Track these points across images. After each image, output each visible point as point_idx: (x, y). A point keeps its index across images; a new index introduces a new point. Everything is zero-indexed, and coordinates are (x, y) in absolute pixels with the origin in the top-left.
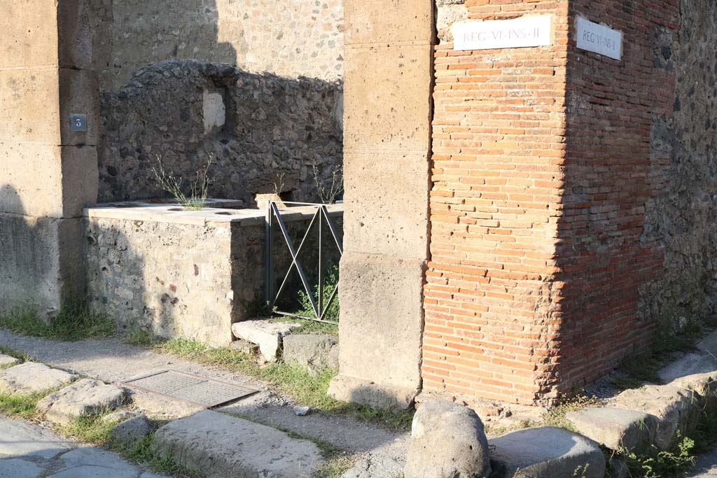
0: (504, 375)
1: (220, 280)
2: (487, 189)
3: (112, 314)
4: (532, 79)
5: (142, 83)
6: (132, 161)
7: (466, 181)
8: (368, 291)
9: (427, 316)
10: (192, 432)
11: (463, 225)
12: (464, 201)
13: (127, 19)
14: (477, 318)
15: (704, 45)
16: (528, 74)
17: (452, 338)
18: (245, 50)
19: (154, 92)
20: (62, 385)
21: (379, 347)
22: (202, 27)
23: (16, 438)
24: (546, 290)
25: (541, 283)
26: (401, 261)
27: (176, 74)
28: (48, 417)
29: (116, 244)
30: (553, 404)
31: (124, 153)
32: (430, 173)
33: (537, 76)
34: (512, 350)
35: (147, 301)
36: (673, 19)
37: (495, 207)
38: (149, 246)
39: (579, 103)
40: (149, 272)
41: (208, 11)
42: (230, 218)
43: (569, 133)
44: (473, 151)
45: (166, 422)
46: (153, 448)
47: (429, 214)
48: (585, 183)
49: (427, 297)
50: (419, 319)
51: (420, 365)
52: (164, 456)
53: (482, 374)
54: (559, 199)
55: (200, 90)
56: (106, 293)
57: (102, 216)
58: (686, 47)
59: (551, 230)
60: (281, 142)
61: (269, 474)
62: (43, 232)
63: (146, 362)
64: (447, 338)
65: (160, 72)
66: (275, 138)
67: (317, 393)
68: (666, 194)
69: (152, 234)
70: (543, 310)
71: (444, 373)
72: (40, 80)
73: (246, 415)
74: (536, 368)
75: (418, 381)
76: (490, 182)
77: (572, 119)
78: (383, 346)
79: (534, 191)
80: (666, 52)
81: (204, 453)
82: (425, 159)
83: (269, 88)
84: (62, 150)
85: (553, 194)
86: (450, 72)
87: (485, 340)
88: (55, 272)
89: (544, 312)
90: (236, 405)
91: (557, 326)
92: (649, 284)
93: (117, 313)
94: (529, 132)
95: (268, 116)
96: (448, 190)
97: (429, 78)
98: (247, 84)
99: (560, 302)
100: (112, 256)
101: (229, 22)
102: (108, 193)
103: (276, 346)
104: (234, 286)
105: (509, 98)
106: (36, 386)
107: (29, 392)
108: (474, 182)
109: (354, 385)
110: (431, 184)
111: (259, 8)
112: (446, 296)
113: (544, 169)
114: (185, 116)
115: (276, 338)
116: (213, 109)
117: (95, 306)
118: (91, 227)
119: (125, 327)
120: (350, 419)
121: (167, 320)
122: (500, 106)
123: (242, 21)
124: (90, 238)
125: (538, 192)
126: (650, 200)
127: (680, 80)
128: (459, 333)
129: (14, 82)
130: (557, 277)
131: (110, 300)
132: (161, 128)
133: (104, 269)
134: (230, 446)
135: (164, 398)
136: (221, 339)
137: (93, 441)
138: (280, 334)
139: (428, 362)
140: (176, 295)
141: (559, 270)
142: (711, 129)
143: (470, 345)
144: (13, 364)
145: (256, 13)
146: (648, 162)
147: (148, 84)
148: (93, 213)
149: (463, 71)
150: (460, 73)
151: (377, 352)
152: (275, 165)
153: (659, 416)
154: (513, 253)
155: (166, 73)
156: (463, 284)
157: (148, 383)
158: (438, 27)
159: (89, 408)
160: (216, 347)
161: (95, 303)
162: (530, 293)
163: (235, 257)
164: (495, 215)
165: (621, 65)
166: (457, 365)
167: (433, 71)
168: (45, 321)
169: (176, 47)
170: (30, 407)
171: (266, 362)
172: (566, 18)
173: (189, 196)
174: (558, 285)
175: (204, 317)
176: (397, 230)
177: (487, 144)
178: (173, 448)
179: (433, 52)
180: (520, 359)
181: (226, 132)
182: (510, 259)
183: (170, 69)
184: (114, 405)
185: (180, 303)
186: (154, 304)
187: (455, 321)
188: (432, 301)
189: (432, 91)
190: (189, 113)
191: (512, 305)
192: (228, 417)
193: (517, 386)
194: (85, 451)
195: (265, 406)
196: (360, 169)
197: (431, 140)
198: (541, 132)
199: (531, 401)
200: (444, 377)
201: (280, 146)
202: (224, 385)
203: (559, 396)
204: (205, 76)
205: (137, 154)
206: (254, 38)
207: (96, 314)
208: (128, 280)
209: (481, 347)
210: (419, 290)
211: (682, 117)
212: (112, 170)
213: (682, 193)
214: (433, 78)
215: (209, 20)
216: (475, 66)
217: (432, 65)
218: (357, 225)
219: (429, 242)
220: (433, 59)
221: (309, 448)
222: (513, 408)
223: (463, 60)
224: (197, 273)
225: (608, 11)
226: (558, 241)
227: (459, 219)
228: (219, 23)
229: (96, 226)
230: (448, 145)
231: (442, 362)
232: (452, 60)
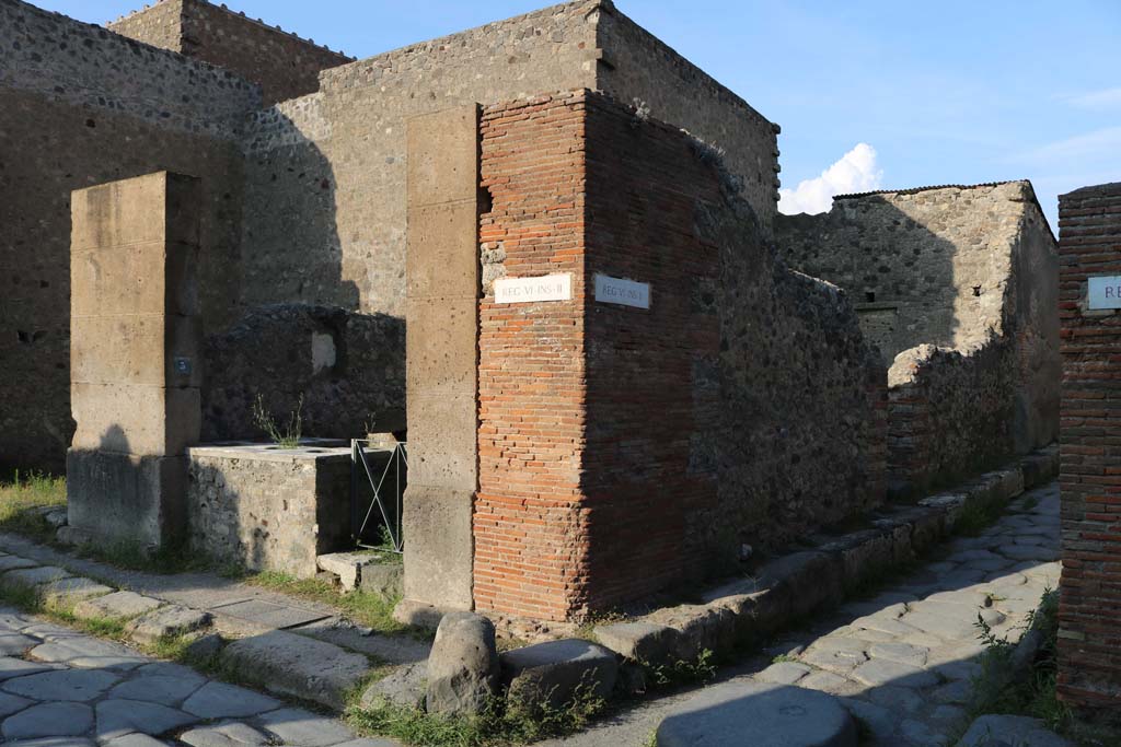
0: (541, 595)
1: (306, 514)
2: (523, 426)
3: (210, 549)
4: (558, 329)
5: (250, 325)
6: (238, 401)
7: (508, 419)
8: (427, 521)
9: (477, 543)
10: (258, 646)
11: (506, 459)
12: (505, 438)
13: (254, 257)
14: (517, 543)
15: (755, 290)
16: (553, 324)
17: (497, 562)
18: (368, 288)
19: (262, 334)
20: (150, 610)
21: (437, 573)
22: (325, 266)
23: (101, 654)
24: (573, 516)
25: (569, 509)
26: (454, 493)
27: (284, 316)
28: (134, 638)
29: (214, 481)
30: (585, 621)
31: (230, 395)
32: (478, 413)
33: (561, 326)
34: (547, 571)
35: (241, 536)
36: (714, 269)
37: (531, 442)
38: (244, 483)
39: (599, 349)
40: (243, 508)
41: (332, 249)
42: (316, 455)
43: (589, 375)
44: (512, 393)
45: (234, 640)
46: (221, 661)
47: (478, 449)
48: (611, 420)
49: (476, 525)
50: (470, 545)
51: (472, 588)
52: (230, 668)
53: (523, 594)
54: (582, 434)
55: (309, 332)
56: (206, 529)
57: (203, 455)
58: (733, 292)
59: (576, 461)
60: (394, 382)
61: (317, 679)
62: (146, 470)
63: (237, 593)
64: (493, 562)
65: (269, 315)
66: (387, 378)
67: (386, 617)
68: (716, 429)
69: (247, 472)
70: (572, 535)
71: (491, 594)
72: (148, 325)
73: (315, 635)
74: (567, 587)
75: (471, 603)
76: (526, 419)
77: (593, 363)
78: (441, 571)
79: (561, 427)
80: (708, 299)
81: (265, 664)
82: (473, 400)
83: (381, 328)
84: (166, 392)
85: (577, 429)
86: (492, 322)
87: (525, 563)
88: (156, 509)
89: (573, 536)
90: (307, 627)
91: (585, 549)
92: (699, 512)
93: (214, 548)
94: (556, 375)
95: (380, 356)
96: (492, 427)
97: (476, 328)
98: (357, 325)
99: (587, 527)
100: (211, 493)
101: (353, 261)
102: (213, 432)
103: (355, 576)
104: (319, 520)
105: (540, 345)
106: (126, 611)
107: (119, 616)
108: (514, 420)
109: (415, 609)
110: (479, 423)
111: (383, 247)
112: (491, 524)
113: (569, 408)
114: (292, 357)
115: (354, 569)
116: (322, 350)
117: (195, 542)
118: (192, 465)
119: (221, 561)
120: (408, 639)
121: (259, 555)
122: (533, 353)
123: (366, 260)
124: (191, 476)
125: (565, 428)
126: (696, 434)
127: (726, 323)
128: (503, 557)
129: (125, 327)
130: (584, 504)
131: (208, 535)
132: (269, 370)
133: (204, 505)
134: (288, 658)
135: (242, 621)
136: (309, 571)
137: (170, 656)
138: (359, 564)
139: (479, 586)
140: (267, 529)
141: (584, 497)
142: (770, 366)
143: (512, 568)
144: (107, 593)
145: (378, 252)
146: (690, 399)
147: (256, 327)
148: (193, 451)
149: (503, 322)
150: (500, 323)
151: (436, 577)
152: (387, 404)
153: (680, 629)
154: (546, 483)
155: (274, 317)
156: (506, 513)
157: (231, 609)
158: (483, 283)
159: (170, 629)
160: (303, 579)
161: (194, 539)
162: (560, 519)
163: (320, 492)
164: (532, 449)
165: (650, 314)
166: (503, 587)
167: (478, 322)
168: (146, 555)
169: (301, 285)
170: (118, 630)
171: (346, 592)
172: (583, 276)
173: (284, 435)
174: (585, 511)
175: (292, 550)
176: (452, 464)
177: (523, 387)
178: (238, 660)
179: (478, 304)
180: (553, 579)
181: (335, 372)
182: (544, 489)
183: (277, 312)
184: (194, 627)
185: (271, 537)
186: (247, 539)
187: (499, 547)
188: (480, 529)
189: (478, 339)
190: (297, 354)
191: (545, 531)
192: (294, 635)
193: (552, 604)
194: (161, 664)
195: (334, 628)
196: (420, 410)
197: (478, 382)
198: (566, 375)
199: (563, 617)
200: (492, 598)
201: (394, 385)
202: (300, 610)
203: (590, 613)
204: (313, 318)
205: (243, 395)
206: (377, 277)
207: (196, 549)
208: (225, 516)
209: (522, 570)
210: (468, 519)
211: (732, 356)
212: (218, 411)
213: (737, 427)
214: (479, 328)
215: (334, 258)
216: (512, 317)
217: (478, 316)
218: (418, 461)
219: (478, 474)
220: (478, 311)
221: (359, 660)
222: (550, 625)
223: (503, 312)
224: (286, 508)
225: (633, 267)
226: (581, 471)
227: (502, 454)
228: (343, 262)
229: (197, 465)
230: (491, 387)
231: (491, 584)
232: (494, 311)
